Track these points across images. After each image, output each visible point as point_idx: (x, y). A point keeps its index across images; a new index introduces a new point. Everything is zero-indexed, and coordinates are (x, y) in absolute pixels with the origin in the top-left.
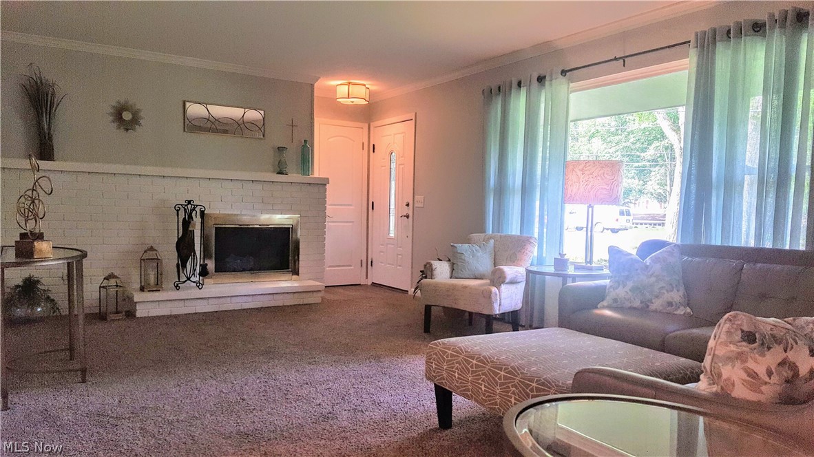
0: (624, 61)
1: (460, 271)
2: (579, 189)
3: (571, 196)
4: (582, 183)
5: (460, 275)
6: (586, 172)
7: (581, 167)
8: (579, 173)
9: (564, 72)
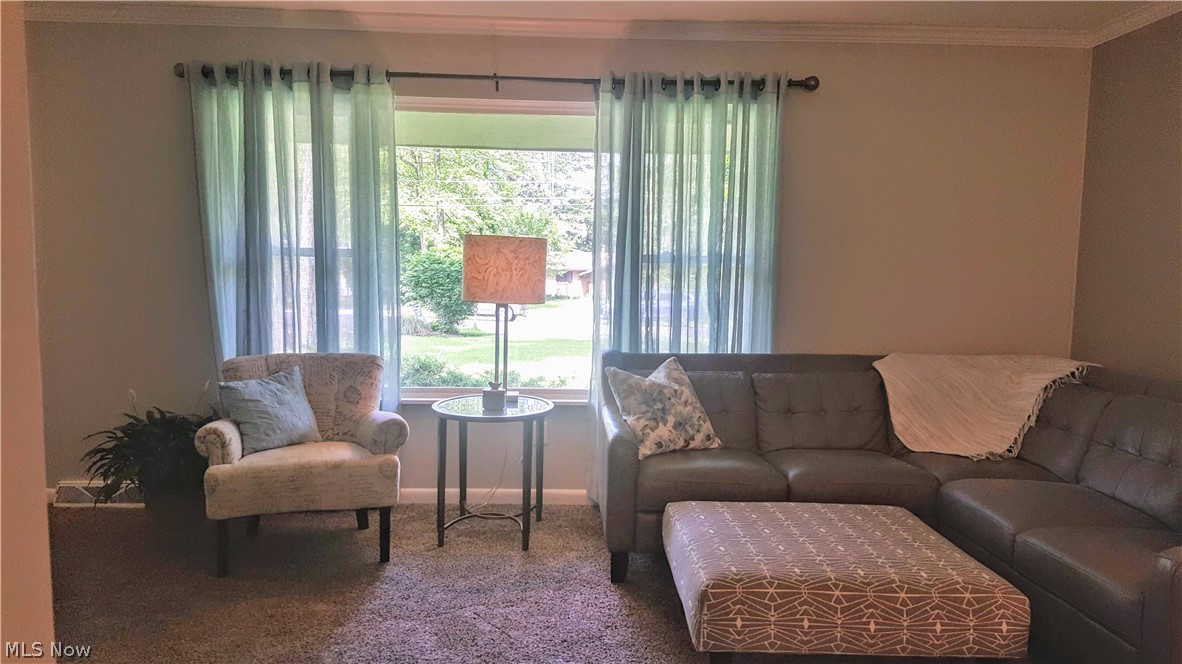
0: (497, 83)
1: (263, 437)
2: (510, 281)
3: (497, 291)
4: (515, 272)
5: (264, 444)
6: (521, 256)
7: (512, 247)
8: (511, 256)
9: (389, 75)
